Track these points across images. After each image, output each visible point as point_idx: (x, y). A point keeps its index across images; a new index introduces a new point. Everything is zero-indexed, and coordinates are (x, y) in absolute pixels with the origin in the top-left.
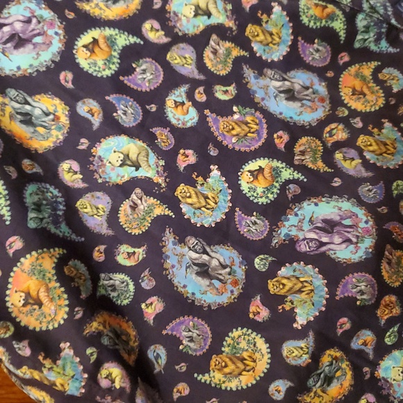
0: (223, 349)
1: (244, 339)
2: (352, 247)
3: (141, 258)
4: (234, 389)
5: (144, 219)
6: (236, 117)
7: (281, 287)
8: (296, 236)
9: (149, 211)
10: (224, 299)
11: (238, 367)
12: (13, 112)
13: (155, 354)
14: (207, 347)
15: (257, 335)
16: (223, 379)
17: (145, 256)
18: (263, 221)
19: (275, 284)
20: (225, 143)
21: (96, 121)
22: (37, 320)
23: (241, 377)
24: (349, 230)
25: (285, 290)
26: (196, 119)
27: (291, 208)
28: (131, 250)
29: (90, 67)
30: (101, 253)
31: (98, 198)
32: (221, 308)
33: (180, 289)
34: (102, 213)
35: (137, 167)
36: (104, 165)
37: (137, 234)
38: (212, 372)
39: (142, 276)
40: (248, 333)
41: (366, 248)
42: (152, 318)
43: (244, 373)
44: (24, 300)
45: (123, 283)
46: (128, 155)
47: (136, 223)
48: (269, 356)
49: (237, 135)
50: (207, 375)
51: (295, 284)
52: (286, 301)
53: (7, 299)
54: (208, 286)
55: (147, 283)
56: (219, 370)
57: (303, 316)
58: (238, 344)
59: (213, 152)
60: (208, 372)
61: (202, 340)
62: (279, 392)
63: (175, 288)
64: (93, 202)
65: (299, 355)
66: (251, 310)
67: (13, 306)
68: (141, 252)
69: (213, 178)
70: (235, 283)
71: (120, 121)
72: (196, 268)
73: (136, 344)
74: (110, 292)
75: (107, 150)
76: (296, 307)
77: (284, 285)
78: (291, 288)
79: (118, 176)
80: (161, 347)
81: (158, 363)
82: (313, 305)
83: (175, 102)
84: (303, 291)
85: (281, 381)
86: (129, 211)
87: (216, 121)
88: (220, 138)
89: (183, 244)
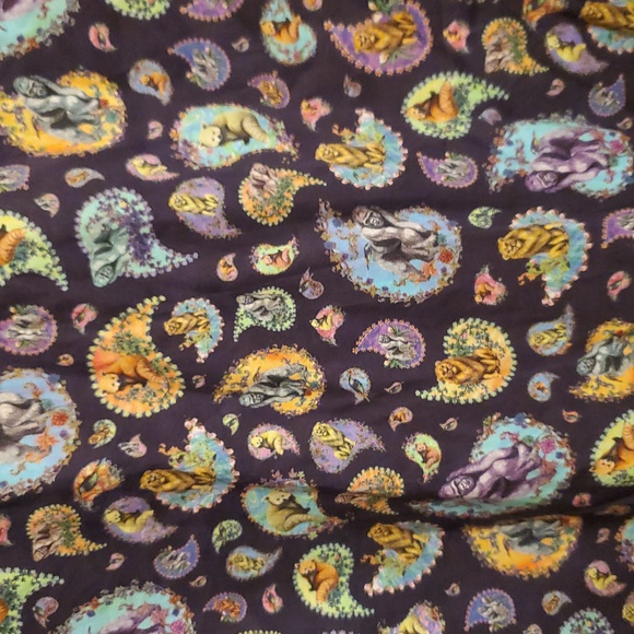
0: (446, 352)
1: (471, 333)
2: (603, 173)
3: (292, 257)
4: (479, 400)
5: (282, 197)
6: (377, 18)
7: (519, 245)
8: (522, 170)
9: (286, 184)
10: (434, 285)
11: (475, 370)
12: (36, 116)
13: (352, 382)
14: (423, 355)
15: (489, 325)
16: (459, 390)
17: (297, 253)
18: (464, 161)
19: (508, 242)
20: (369, 68)
21: (164, 94)
22: (144, 402)
23: (484, 382)
24: (592, 147)
25: (525, 250)
26: (314, 44)
27: (498, 136)
28: (274, 250)
29: (130, 7)
30: (230, 266)
31: (200, 185)
32: (432, 299)
33: (363, 287)
34: (215, 205)
35: (246, 138)
36: (196, 150)
37: (276, 223)
38: (440, 384)
39: (302, 282)
40: (475, 324)
41: (624, 172)
42: (332, 336)
43: (486, 376)
44: (118, 381)
45: (275, 299)
46: (226, 127)
47: (271, 206)
48: (512, 349)
49: (386, 48)
50: (434, 389)
51: (540, 236)
52: (529, 267)
53: (94, 386)
54: (406, 271)
55: (311, 291)
56: (450, 378)
57: (555, 285)
58: (464, 342)
59: (353, 91)
60: (435, 384)
61: (413, 348)
62: (542, 389)
63: (356, 288)
64: (194, 193)
65: (553, 340)
66: (477, 292)
67: (105, 394)
68: (290, 250)
69: (365, 124)
70: (447, 257)
71: (199, 84)
72: (380, 249)
73: (320, 377)
74: (261, 318)
75: (192, 129)
76: (544, 273)
77: (523, 241)
78: (535, 244)
79: (221, 157)
80: (358, 371)
81: (358, 391)
82: (568, 265)
83: (275, 23)
84: (553, 246)
85: (540, 375)
86: (254, 192)
87: (346, 37)
88: (359, 64)
89: (350, 221)
